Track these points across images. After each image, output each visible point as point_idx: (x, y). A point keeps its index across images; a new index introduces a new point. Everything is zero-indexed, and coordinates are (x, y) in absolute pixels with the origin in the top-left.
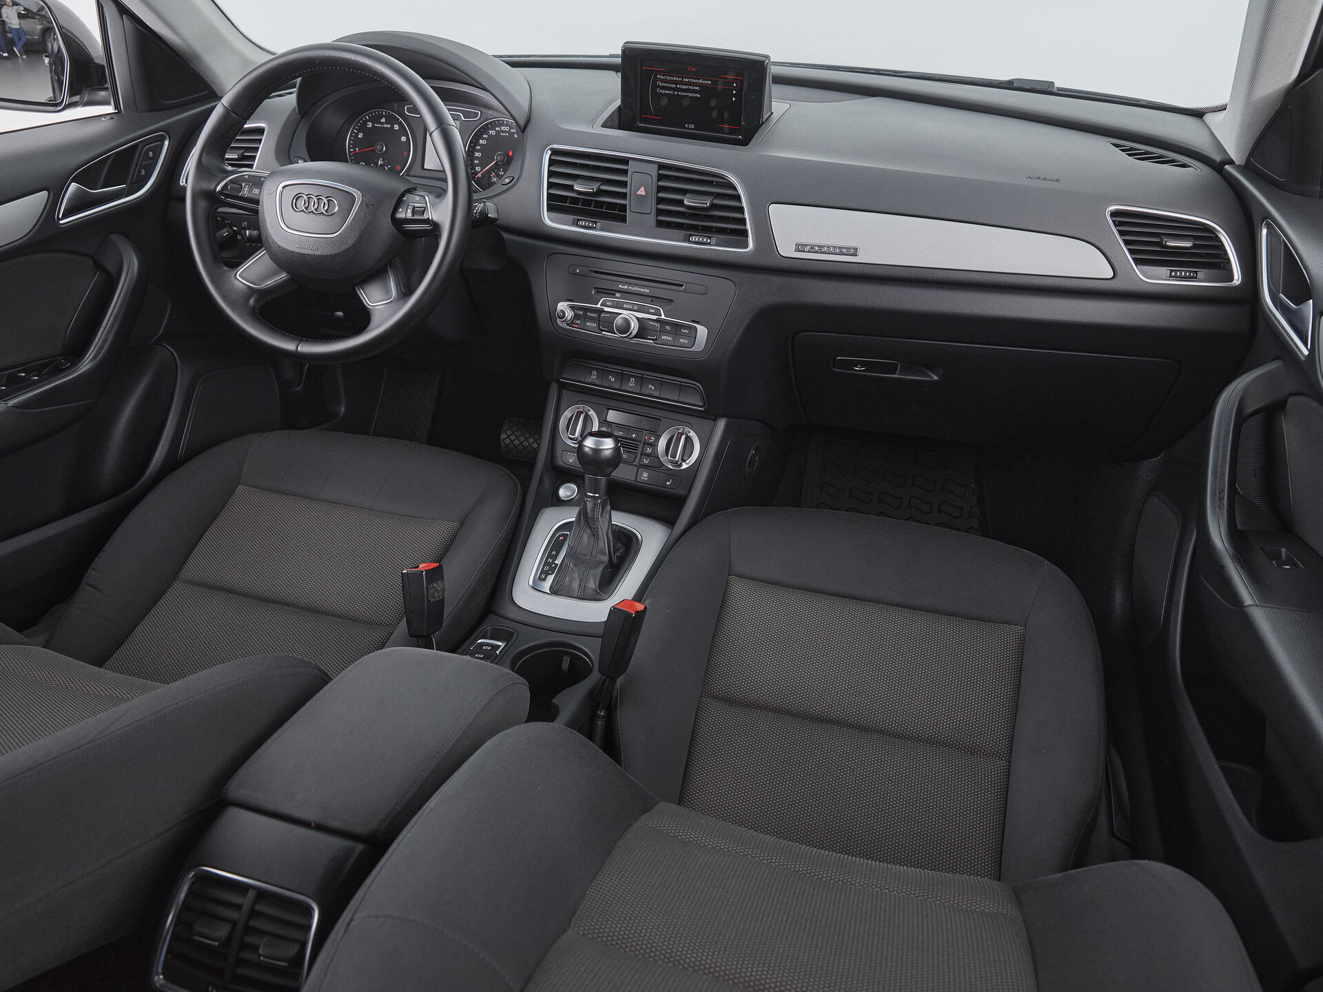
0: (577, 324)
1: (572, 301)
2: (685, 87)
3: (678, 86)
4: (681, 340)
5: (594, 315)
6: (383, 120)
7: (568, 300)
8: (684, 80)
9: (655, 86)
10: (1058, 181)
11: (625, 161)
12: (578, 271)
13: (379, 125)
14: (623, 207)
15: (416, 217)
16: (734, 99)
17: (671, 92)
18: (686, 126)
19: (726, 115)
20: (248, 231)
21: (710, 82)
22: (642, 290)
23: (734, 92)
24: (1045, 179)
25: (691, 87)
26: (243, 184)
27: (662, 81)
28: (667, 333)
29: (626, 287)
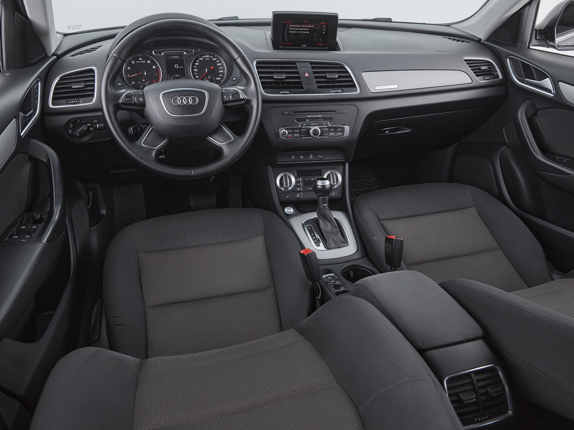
0: (290, 136)
1: (286, 127)
2: (302, 29)
3: (299, 29)
4: (338, 134)
5: (298, 131)
6: (141, 59)
7: (284, 127)
8: (302, 26)
9: (288, 30)
10: (445, 51)
11: (294, 63)
12: (286, 113)
13: (139, 62)
14: (300, 83)
15: (235, 99)
16: (324, 32)
17: (296, 32)
18: (303, 46)
19: (320, 40)
20: (97, 125)
21: (313, 26)
22: (318, 116)
23: (324, 29)
24: (442, 51)
25: (304, 29)
26: (133, 97)
27: (292, 27)
28: (332, 132)
29: (311, 116)
